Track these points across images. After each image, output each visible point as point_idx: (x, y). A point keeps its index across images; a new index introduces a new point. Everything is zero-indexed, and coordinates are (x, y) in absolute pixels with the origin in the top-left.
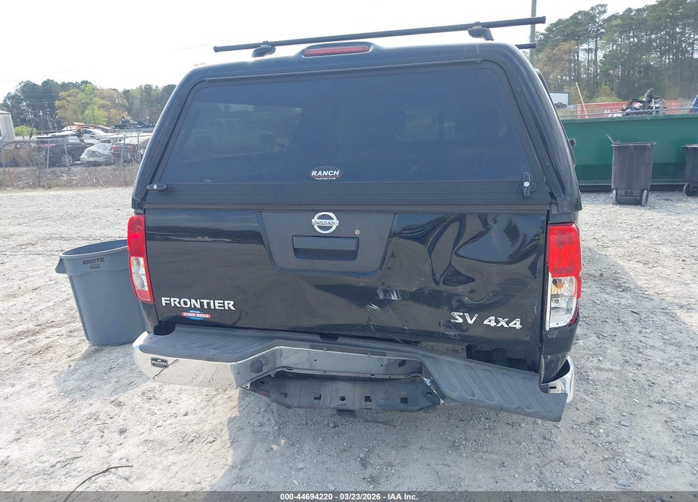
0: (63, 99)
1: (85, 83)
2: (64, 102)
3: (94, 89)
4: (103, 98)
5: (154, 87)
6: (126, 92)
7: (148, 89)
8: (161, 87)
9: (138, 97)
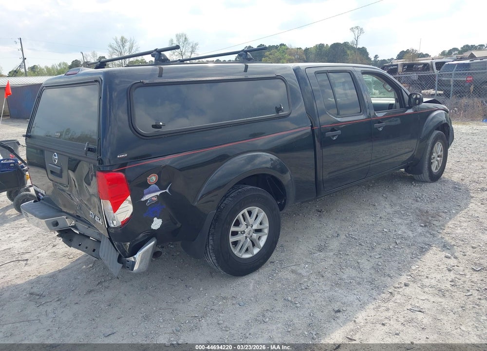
0: (267, 56)
1: (282, 45)
2: (267, 58)
3: (287, 49)
4: (290, 54)
5: (325, 45)
6: (307, 50)
7: (321, 46)
8: (329, 45)
9: (314, 52)
